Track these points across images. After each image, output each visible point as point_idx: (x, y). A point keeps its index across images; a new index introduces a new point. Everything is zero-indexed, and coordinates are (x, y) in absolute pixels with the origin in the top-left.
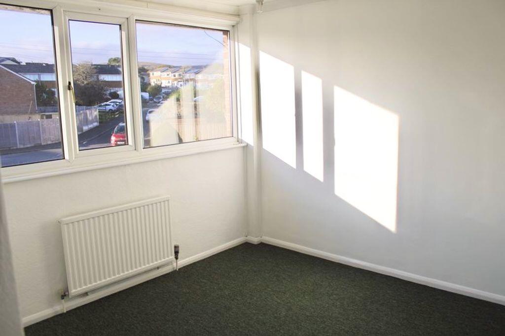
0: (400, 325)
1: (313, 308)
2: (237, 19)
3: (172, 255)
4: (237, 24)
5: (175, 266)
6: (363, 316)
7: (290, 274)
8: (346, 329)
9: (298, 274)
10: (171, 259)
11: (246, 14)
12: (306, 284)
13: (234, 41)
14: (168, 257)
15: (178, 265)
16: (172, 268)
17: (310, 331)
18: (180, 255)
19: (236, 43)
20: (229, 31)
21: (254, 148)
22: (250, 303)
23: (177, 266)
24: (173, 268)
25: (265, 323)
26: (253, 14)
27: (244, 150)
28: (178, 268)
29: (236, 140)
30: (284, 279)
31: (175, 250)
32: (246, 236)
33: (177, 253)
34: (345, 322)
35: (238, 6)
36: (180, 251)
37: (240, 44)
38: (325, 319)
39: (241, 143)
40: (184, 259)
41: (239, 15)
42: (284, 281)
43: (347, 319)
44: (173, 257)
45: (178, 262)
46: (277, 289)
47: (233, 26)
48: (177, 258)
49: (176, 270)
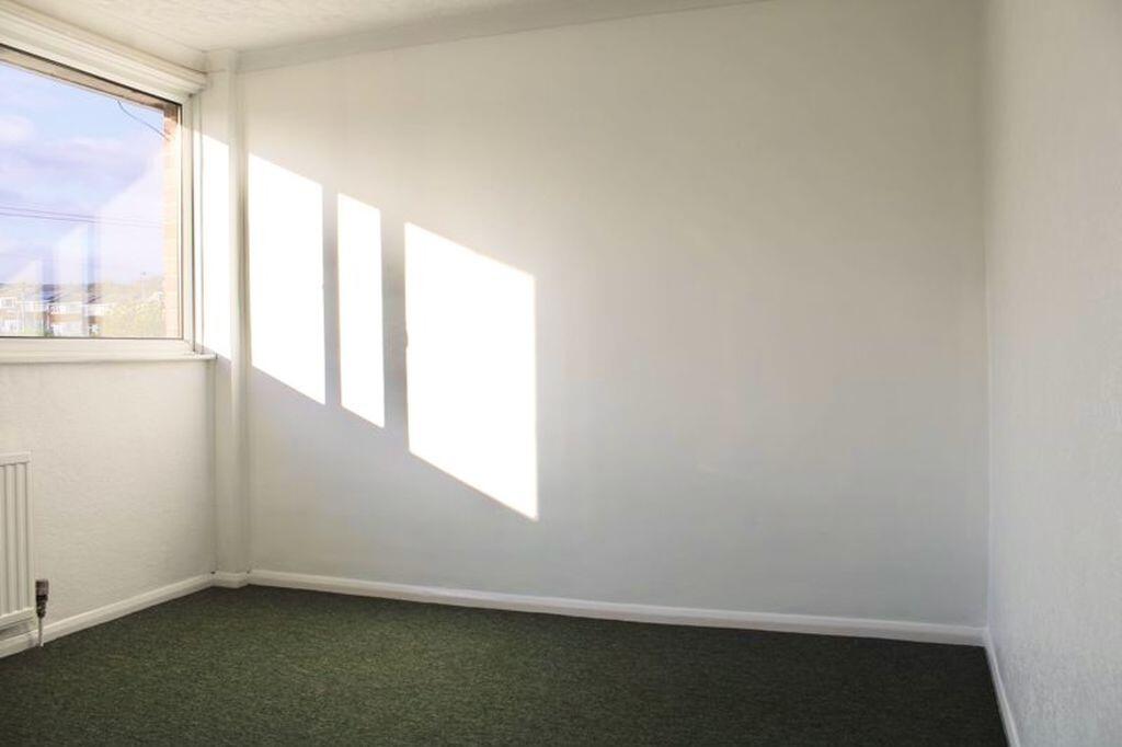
0: (576, 680)
1: (387, 676)
2: (200, 78)
3: (28, 605)
4: (201, 90)
5: (37, 636)
6: (498, 676)
7: (325, 628)
8: (466, 700)
9: (345, 626)
10: (25, 613)
11: (223, 70)
12: (363, 641)
13: (192, 129)
14: (18, 608)
15: (44, 633)
16: (27, 639)
17: (388, 712)
18: (49, 607)
19: (197, 134)
20: (180, 105)
21: (233, 364)
22: (237, 682)
23: (40, 634)
24: (31, 641)
25: (279, 712)
26: (237, 73)
27: (208, 368)
28: (44, 641)
29: (189, 346)
30: (313, 636)
31: (37, 591)
32: (213, 573)
33: (41, 599)
34: (460, 689)
35: (204, 52)
36: (49, 596)
37: (204, 136)
38: (417, 691)
39: (202, 354)
40: (60, 618)
41: (205, 73)
42: (312, 641)
43: (464, 685)
44: (33, 608)
45: (45, 627)
46: (300, 654)
47: (191, 96)
48: (41, 614)
49: (37, 647)
